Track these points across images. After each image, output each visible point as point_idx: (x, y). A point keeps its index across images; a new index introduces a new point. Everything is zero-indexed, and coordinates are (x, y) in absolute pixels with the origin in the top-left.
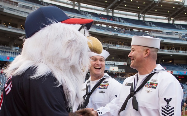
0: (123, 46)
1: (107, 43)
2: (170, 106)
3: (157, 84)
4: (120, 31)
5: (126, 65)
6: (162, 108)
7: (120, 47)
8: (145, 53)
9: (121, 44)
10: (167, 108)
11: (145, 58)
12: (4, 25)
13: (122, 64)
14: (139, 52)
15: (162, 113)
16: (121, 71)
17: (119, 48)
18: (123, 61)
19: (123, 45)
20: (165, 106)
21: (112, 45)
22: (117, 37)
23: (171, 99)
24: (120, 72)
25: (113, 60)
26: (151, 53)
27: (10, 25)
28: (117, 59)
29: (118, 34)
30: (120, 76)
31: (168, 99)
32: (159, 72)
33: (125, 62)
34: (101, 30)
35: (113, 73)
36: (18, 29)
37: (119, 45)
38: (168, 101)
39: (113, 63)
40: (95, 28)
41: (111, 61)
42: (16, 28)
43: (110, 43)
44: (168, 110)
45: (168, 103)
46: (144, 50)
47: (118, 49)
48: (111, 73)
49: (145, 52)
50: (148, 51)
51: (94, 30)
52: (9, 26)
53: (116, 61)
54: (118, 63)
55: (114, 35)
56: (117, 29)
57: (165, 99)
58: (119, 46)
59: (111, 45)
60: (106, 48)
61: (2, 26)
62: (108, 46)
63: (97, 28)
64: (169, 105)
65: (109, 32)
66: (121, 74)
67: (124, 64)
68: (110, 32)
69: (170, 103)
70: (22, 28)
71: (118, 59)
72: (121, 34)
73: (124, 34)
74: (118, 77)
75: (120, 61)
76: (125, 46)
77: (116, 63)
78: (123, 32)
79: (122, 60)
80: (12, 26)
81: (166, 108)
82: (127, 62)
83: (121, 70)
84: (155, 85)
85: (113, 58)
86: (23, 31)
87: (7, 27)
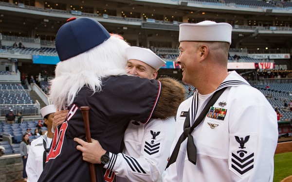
0: (281, 28)
1: (254, 25)
2: (246, 152)
3: (225, 112)
4: (275, 4)
5: (289, 57)
6: (233, 155)
7: (276, 30)
8: (200, 53)
9: (278, 26)
10: (242, 155)
11: (201, 62)
12: (98, 13)
13: (282, 56)
14: (189, 53)
15: (232, 165)
16: (280, 68)
17: (276, 32)
18: (284, 53)
19: (281, 26)
20: (238, 152)
21: (264, 28)
22: (270, 14)
23: (247, 138)
24: (279, 70)
25: (267, 52)
26: (211, 52)
27: (105, 13)
28: (273, 50)
29: (272, 10)
30: (279, 77)
31: (242, 139)
32: (231, 87)
33: (287, 53)
34: (244, 6)
35: (267, 72)
36: (117, 17)
37: (276, 26)
38: (242, 142)
39: (267, 57)
40: (234, 4)
41: (263, 53)
42: (114, 17)
43: (260, 25)
44: (242, 158)
45: (242, 147)
46: (198, 48)
47: (273, 34)
48: (264, 73)
49: (201, 51)
50: (205, 49)
51: (233, 7)
52: (104, 15)
53: (272, 52)
54: (275, 56)
55: (265, 11)
56: (270, 2)
57: (237, 138)
58: (274, 28)
59: (262, 27)
60: (253, 33)
61: (95, 16)
62: (257, 31)
63: (237, 4)
64: (244, 149)
65: (257, 8)
66: (280, 74)
67: (285, 56)
68: (259, 7)
69: (246, 145)
70: (123, 16)
71: (275, 49)
72: (278, 8)
73: (282, 8)
74: (275, 78)
75: (279, 52)
76: (285, 28)
77: (272, 56)
78: (280, 5)
79: (281, 50)
80: (109, 15)
81: (238, 155)
82: (290, 53)
83: (281, 66)
84: (223, 112)
85: (267, 48)
86: (125, 19)
87: (101, 16)
